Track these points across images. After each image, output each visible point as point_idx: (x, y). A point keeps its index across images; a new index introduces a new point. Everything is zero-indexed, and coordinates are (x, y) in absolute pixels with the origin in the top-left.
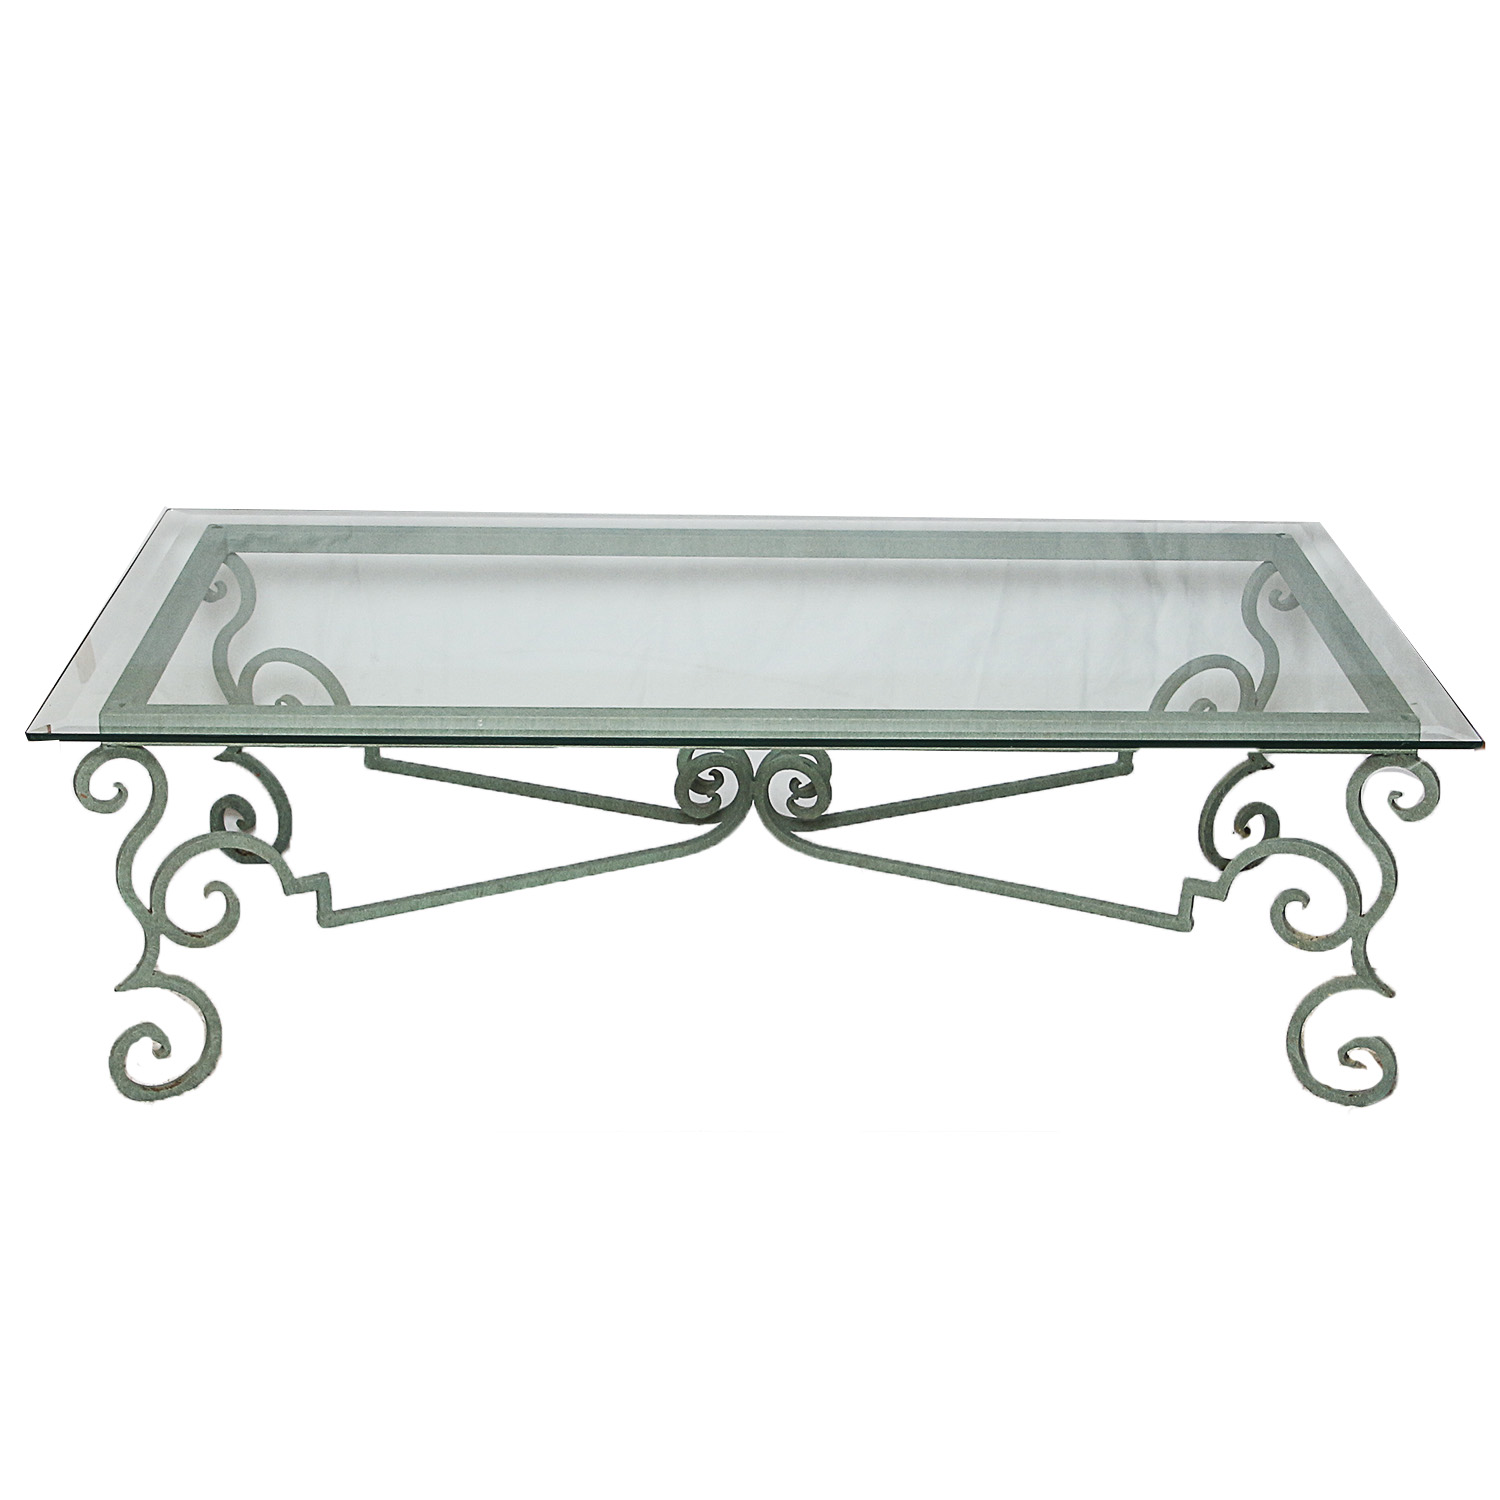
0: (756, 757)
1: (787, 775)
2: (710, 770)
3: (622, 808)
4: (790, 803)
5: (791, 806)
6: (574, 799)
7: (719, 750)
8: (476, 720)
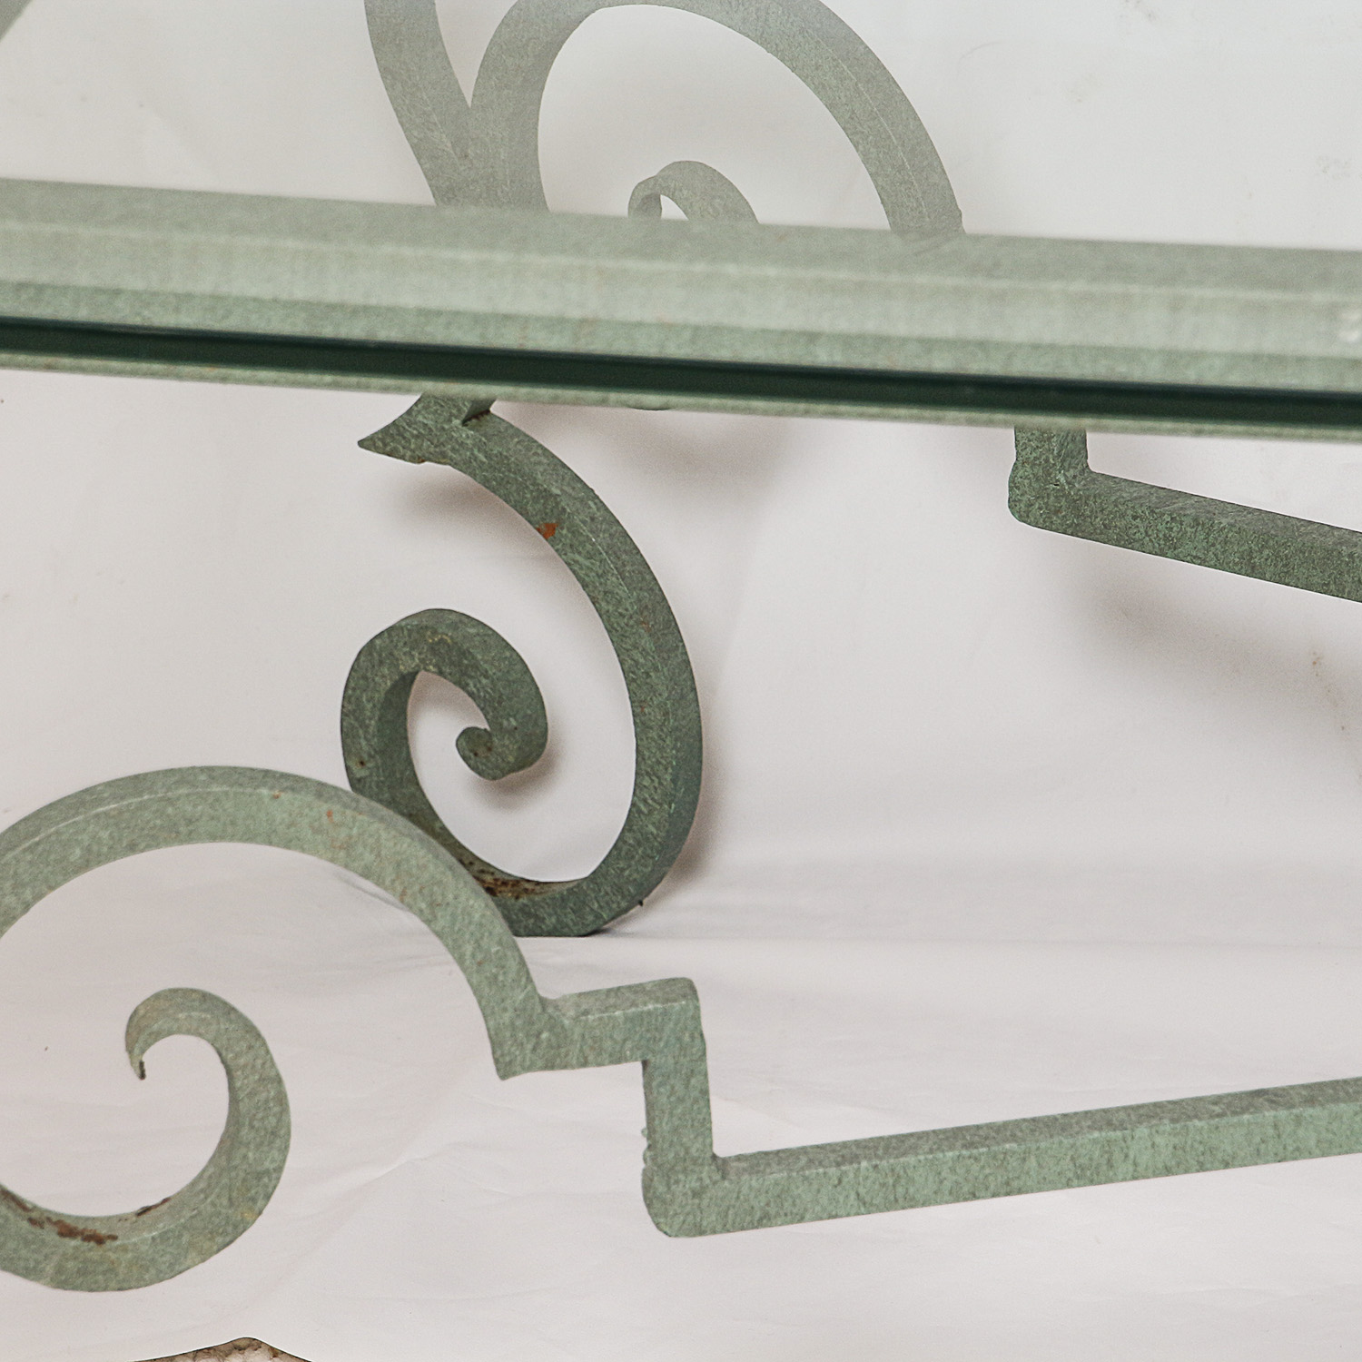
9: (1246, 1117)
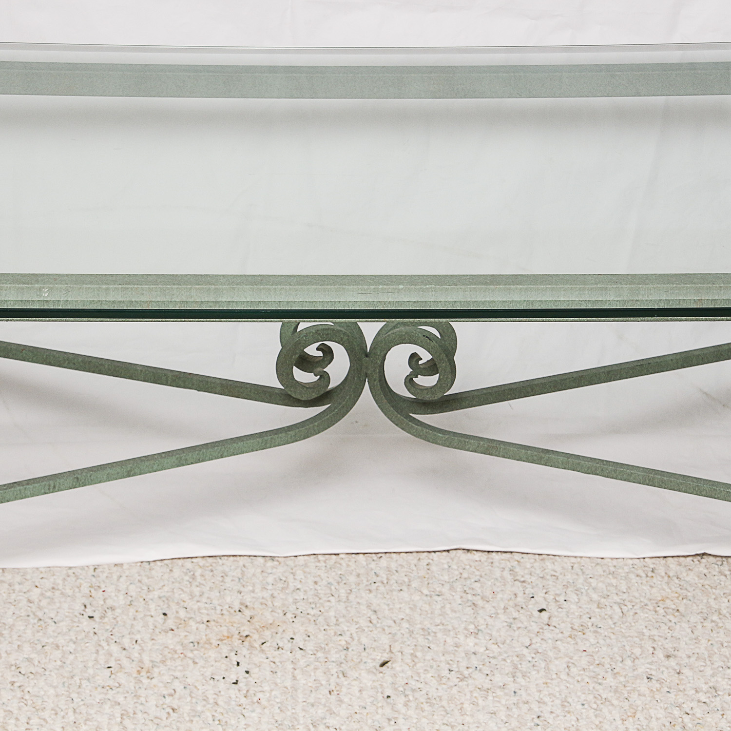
0: (370, 330)
1: (407, 349)
2: (317, 344)
3: (218, 389)
4: (409, 382)
5: (408, 384)
6: (164, 378)
7: (329, 322)
8: (40, 289)
9: (12, 489)
